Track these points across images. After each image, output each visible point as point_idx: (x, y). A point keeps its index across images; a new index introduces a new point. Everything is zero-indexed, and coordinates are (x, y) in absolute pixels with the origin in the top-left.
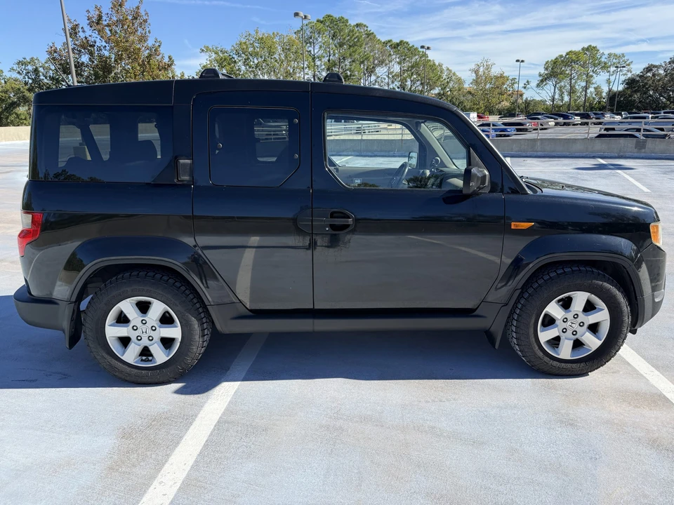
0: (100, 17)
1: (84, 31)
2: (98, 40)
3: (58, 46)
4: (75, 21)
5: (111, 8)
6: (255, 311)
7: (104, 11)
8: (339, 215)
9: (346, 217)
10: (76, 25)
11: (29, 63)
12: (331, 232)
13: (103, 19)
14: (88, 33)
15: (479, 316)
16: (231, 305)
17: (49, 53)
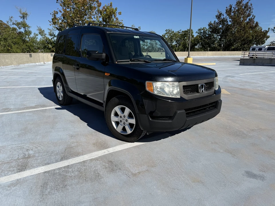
1: (223, 16)
3: (212, 22)
4: (221, 12)
5: (236, 5)
6: (72, 91)
7: (233, 6)
8: (78, 65)
9: (79, 66)
10: (221, 14)
11: (202, 29)
12: (77, 70)
13: (232, 9)
14: (225, 16)
15: (103, 107)
16: (68, 88)
17: (209, 25)
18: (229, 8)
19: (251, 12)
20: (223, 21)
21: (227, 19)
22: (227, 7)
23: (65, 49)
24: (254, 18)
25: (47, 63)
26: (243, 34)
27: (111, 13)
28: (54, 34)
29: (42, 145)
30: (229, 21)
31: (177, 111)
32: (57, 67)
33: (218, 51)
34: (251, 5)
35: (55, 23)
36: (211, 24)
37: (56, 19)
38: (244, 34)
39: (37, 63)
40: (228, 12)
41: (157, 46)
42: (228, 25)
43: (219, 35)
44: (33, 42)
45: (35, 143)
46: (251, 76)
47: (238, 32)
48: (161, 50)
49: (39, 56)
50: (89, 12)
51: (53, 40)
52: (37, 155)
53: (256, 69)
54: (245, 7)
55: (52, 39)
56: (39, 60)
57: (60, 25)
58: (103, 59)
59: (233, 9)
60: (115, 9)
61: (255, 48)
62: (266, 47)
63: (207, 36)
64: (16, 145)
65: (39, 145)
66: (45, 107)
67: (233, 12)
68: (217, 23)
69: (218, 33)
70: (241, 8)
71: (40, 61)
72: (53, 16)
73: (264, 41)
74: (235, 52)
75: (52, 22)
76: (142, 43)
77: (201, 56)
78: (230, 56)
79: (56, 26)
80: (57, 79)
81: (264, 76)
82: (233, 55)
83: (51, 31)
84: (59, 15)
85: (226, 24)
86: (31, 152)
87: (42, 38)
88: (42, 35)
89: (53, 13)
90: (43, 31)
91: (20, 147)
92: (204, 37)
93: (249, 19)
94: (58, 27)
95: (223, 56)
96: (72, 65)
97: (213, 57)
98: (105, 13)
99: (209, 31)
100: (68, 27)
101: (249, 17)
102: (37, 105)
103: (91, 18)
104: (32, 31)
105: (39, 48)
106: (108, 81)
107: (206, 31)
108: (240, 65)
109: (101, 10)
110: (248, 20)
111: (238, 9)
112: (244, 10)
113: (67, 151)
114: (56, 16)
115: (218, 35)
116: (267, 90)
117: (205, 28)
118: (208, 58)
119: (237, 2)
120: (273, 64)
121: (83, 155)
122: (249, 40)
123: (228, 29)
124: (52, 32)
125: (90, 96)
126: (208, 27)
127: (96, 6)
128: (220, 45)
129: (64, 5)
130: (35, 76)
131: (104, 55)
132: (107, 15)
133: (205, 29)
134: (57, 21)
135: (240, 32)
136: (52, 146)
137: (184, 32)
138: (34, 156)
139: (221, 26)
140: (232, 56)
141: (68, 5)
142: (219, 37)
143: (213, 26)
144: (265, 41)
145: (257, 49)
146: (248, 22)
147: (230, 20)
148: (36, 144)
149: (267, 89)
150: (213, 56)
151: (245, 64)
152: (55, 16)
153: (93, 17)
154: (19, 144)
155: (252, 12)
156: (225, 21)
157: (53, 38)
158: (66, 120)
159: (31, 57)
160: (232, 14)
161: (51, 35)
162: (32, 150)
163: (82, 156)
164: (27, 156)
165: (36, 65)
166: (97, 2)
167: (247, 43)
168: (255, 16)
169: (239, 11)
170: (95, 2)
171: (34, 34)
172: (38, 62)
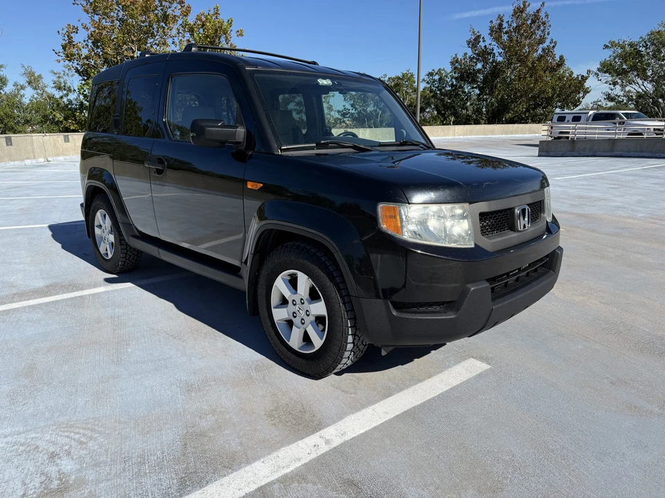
0: (500, 25)
1: (484, 41)
2: (495, 48)
3: (460, 57)
4: (478, 32)
5: (513, 15)
6: (141, 233)
7: (506, 19)
8: (160, 161)
9: (163, 163)
10: (478, 36)
11: (437, 73)
12: (156, 175)
13: (504, 27)
14: (488, 42)
15: (241, 277)
16: (129, 225)
17: (452, 63)
18: (496, 23)
19: (546, 33)
20: (484, 54)
21: (493, 50)
22: (492, 22)
23: (118, 118)
24: (554, 47)
25: (53, 160)
26: (532, 84)
27: (216, 30)
28: (68, 85)
29: (100, 433)
30: (497, 54)
31: (469, 285)
32: (95, 168)
33: (475, 124)
34: (547, 16)
35: (70, 57)
36: (457, 62)
37: (74, 45)
38: (535, 83)
39: (28, 161)
40: (496, 32)
41: (332, 113)
42: (496, 62)
43: (475, 88)
44: (13, 106)
45: (72, 426)
46: (584, 183)
47: (520, 78)
48: (340, 123)
49: (32, 142)
50: (161, 30)
51: (65, 99)
52: (91, 475)
53: (584, 165)
54: (533, 22)
55: (62, 97)
56: (33, 152)
57: (86, 61)
58: (239, 143)
59: (505, 25)
60: (228, 21)
61: (565, 117)
62: (590, 114)
63: (448, 88)
64: (9, 439)
65: (88, 433)
66: (77, 290)
67: (506, 33)
68: (471, 59)
69: (474, 81)
70: (523, 24)
71: (34, 156)
72: (66, 38)
73: (579, 99)
74: (516, 126)
75: (61, 54)
76: (295, 107)
77: (439, 138)
78: (504, 136)
79: (75, 65)
80: (96, 203)
81: (613, 180)
82: (512, 133)
83: (59, 77)
84: (80, 37)
85: (491, 61)
86: (67, 465)
87: (36, 96)
88: (35, 89)
89: (64, 32)
90: (40, 76)
91: (22, 445)
92: (440, 90)
93: (543, 50)
94: (78, 66)
95: (488, 136)
96: (142, 162)
97: (465, 139)
98: (201, 30)
99: (452, 77)
100: (105, 67)
101: (541, 46)
102: (51, 286)
103: (165, 44)
104: (8, 78)
105: (27, 122)
106: (257, 204)
107: (446, 76)
108: (539, 156)
109: (192, 23)
110: (540, 51)
111: (516, 27)
112: (531, 27)
113: (190, 450)
114: (72, 37)
115: (473, 88)
116: (642, 215)
117: (444, 70)
118: (457, 142)
119: (514, 10)
120: (618, 153)
121: (248, 462)
122: (546, 99)
123: (496, 71)
124: (62, 80)
125: (206, 249)
126: (449, 69)
127: (178, 13)
128: (478, 111)
129: (95, 12)
130: (28, 195)
131: (241, 131)
132: (207, 37)
133: (443, 72)
134: (75, 51)
135: (525, 78)
136: (133, 432)
137: (394, 81)
138: (81, 482)
139: (479, 66)
140: (509, 136)
141: (104, 9)
142: (477, 91)
143: (461, 66)
144: (581, 100)
145: (569, 118)
146: (542, 56)
147: (501, 50)
148: (77, 430)
149: (640, 215)
150: (465, 137)
151: (551, 154)
152: (70, 38)
153: (169, 41)
154: (19, 433)
155: (548, 34)
156: (489, 54)
157: (67, 95)
158: (153, 329)
159: (11, 145)
160: (505, 37)
161: (59, 88)
162: (69, 453)
163: (248, 468)
164: (56, 483)
165: (26, 167)
166: (181, 3)
167: (541, 105)
168: (556, 43)
169: (519, 30)
170: (175, 5)
171: (15, 85)
172: (28, 158)
